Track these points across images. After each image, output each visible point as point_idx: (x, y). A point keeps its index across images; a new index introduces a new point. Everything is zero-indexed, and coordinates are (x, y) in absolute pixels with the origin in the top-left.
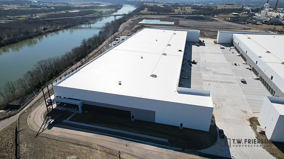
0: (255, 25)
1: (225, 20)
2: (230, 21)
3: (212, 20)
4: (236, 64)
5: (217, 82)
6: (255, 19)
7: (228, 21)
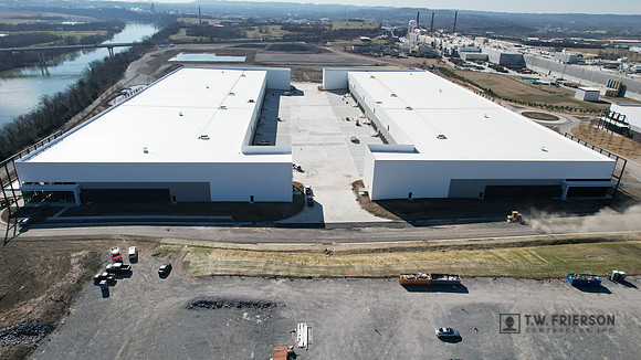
0: (395, 59)
1: (345, 51)
2: (354, 52)
3: (320, 52)
4: (348, 119)
5: (314, 145)
6: (398, 48)
7: (350, 52)
